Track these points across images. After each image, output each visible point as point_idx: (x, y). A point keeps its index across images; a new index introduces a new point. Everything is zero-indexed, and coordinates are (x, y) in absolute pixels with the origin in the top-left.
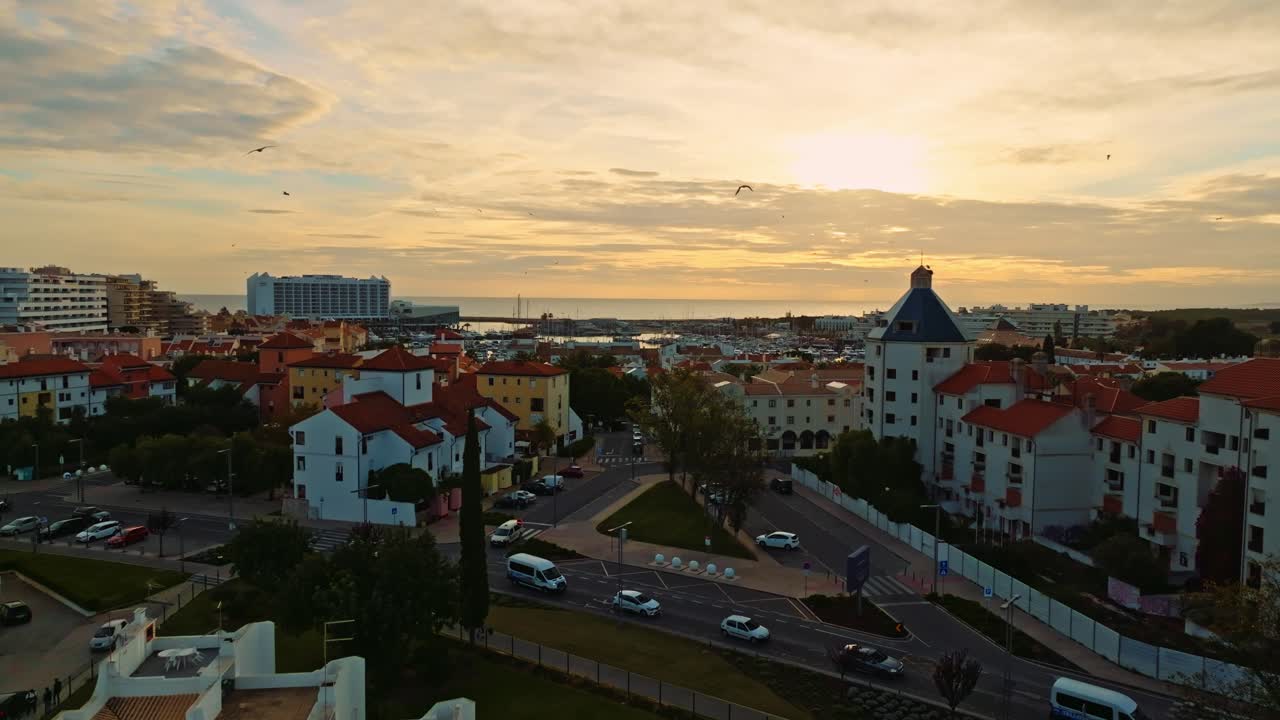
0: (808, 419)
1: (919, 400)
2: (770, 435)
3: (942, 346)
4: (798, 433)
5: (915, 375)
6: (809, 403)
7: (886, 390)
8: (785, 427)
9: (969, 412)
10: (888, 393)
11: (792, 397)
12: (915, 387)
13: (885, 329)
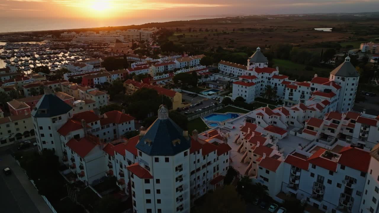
0: (25, 127)
1: (52, 135)
2: (10, 137)
3: (58, 116)
4: (22, 133)
5: (50, 128)
6: (24, 122)
7: (40, 133)
8: (16, 132)
9: (68, 141)
10: (41, 134)
11: (16, 121)
12: (51, 132)
13: (36, 111)
